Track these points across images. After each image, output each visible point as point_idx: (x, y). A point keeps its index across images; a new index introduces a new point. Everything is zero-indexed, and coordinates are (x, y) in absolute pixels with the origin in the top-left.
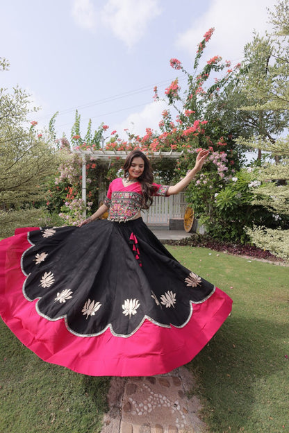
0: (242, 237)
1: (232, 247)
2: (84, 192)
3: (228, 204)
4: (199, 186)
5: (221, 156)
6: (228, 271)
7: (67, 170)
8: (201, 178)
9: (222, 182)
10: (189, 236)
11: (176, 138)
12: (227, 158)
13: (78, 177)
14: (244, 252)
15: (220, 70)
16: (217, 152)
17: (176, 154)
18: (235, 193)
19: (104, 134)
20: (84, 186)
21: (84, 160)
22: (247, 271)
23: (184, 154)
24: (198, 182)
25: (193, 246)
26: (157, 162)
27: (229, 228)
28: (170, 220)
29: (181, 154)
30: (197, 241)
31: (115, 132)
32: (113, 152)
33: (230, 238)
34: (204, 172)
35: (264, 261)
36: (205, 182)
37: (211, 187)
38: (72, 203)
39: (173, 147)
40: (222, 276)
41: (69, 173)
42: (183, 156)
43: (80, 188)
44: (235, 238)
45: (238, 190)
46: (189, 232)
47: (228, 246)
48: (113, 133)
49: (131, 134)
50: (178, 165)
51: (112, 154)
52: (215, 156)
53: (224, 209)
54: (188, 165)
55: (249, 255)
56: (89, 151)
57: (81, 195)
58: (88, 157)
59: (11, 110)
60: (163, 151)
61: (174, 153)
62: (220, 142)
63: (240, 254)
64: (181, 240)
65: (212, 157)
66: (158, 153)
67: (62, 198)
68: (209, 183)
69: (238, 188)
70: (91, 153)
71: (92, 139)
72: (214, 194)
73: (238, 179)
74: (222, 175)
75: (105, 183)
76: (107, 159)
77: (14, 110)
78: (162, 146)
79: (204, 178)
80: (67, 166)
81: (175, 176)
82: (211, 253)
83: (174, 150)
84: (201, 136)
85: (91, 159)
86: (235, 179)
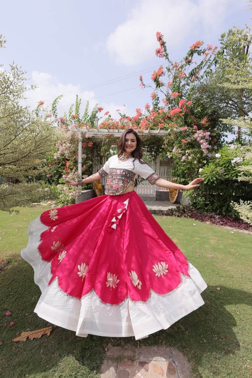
0: (224, 209)
1: (214, 218)
2: (80, 165)
3: (212, 178)
4: (184, 161)
5: (205, 134)
6: (212, 242)
7: (65, 146)
8: (187, 154)
9: (206, 158)
10: (174, 207)
11: (164, 119)
12: (210, 136)
13: (75, 152)
14: (226, 223)
15: (202, 54)
16: (201, 131)
17: (163, 132)
18: (218, 169)
19: (98, 115)
20: (80, 160)
21: (80, 137)
22: (231, 242)
23: (171, 133)
24: (184, 158)
25: (178, 216)
26: (146, 139)
27: (211, 200)
28: (157, 192)
29: (167, 132)
30: (181, 212)
31: (108, 112)
32: (106, 131)
33: (212, 209)
34: (189, 148)
35: (246, 232)
36: (190, 158)
37: (195, 162)
38: (69, 176)
39: (160, 126)
40: (208, 246)
41: (66, 149)
42: (170, 135)
43: (76, 162)
44: (217, 209)
45: (221, 166)
46: (175, 203)
47: (211, 217)
48: (106, 114)
49: (122, 114)
50: (165, 142)
51: (105, 131)
52: (199, 134)
53: (207, 183)
54: (174, 142)
55: (230, 226)
56: (84, 129)
57: (77, 169)
58: (83, 134)
59: (8, 87)
60: (152, 129)
61: (162, 131)
62: (204, 121)
63: (222, 225)
64: (167, 211)
65: (196, 135)
66: (147, 131)
67: (61, 171)
68: (194, 159)
69: (221, 163)
70: (86, 130)
71: (88, 118)
72: (198, 169)
73: (222, 156)
74: (205, 152)
75: (99, 158)
76: (100, 136)
77: (11, 87)
78: (151, 125)
79: (189, 155)
80: (65, 143)
81: (161, 152)
82: (195, 223)
83: (162, 129)
84: (186, 116)
85: (87, 136)
86: (218, 155)
